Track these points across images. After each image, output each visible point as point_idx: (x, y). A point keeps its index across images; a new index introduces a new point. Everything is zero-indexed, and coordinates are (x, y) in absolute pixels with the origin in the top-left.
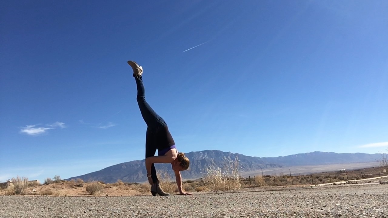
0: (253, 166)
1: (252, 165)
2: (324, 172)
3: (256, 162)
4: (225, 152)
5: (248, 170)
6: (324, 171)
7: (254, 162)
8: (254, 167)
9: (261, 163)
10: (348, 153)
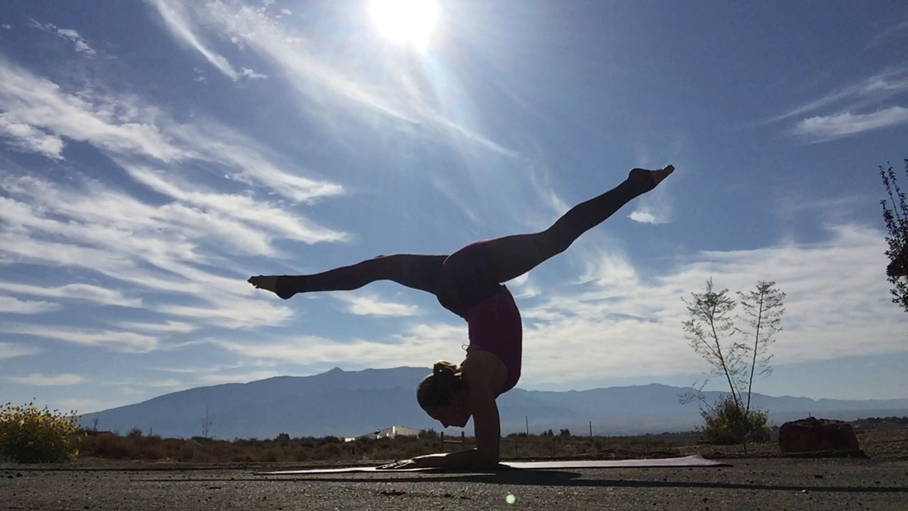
2: (668, 433)
6: (667, 431)
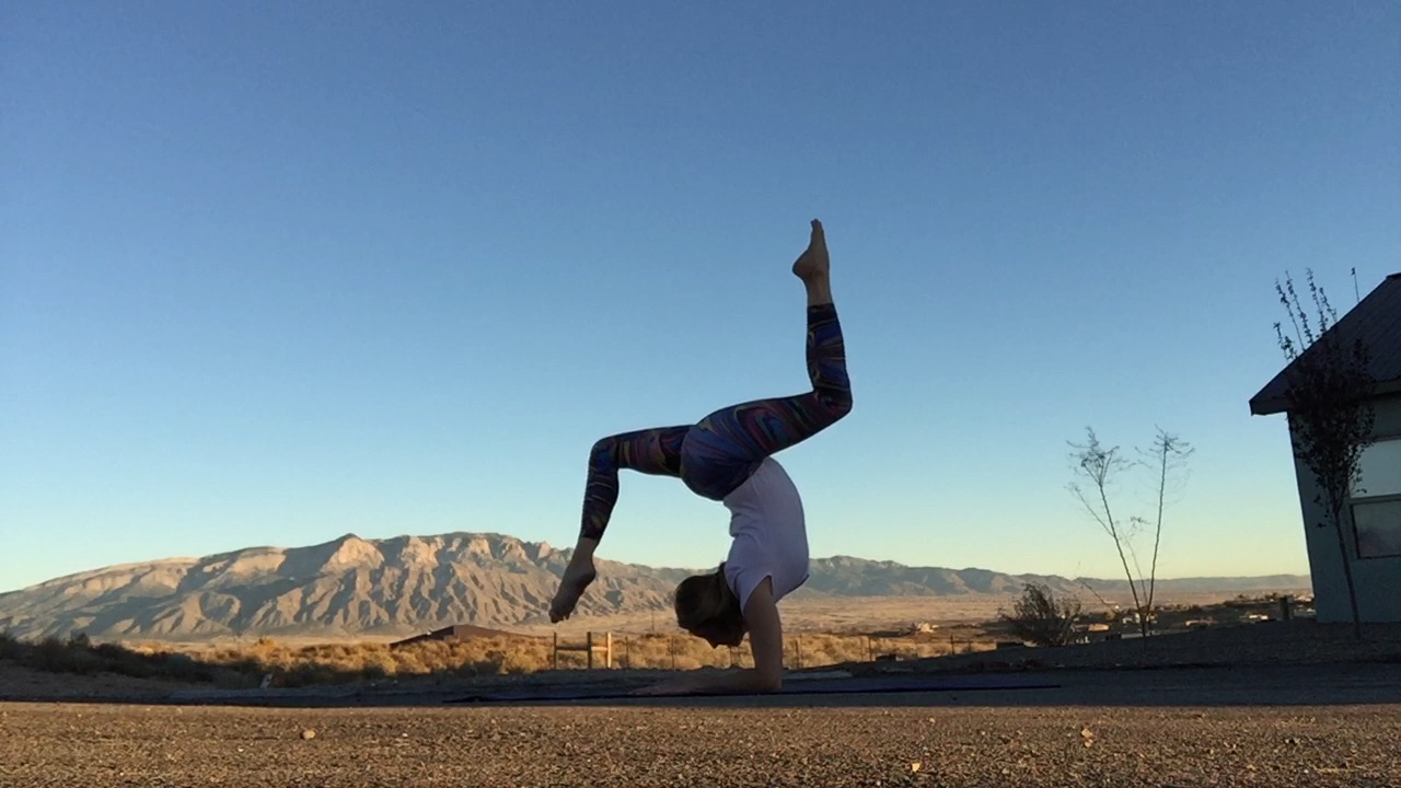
0: (623, 599)
1: (619, 593)
3: (634, 581)
4: (529, 543)
5: (604, 610)
7: (629, 583)
8: (627, 601)
9: (653, 589)
10: (940, 569)
